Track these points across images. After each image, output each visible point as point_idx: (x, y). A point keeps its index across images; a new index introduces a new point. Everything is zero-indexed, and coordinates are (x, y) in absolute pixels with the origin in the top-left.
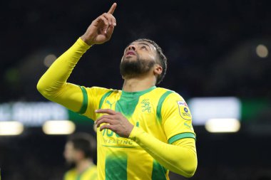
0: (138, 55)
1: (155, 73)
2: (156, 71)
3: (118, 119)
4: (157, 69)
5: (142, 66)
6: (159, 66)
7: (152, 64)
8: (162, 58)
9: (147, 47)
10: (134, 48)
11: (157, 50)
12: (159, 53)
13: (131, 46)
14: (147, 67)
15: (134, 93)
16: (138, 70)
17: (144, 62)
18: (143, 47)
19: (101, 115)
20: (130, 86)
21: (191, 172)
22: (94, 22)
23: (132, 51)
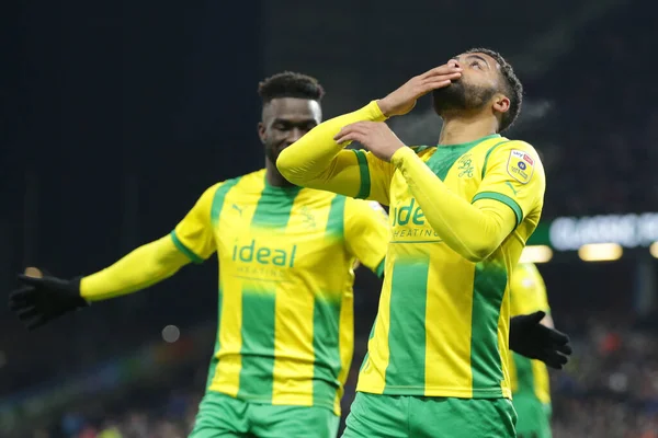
2: (497, 106)
4: (500, 102)
6: (503, 97)
7: (488, 94)
8: (511, 83)
9: (481, 63)
11: (502, 69)
12: (506, 74)
14: (478, 100)
17: (471, 89)
18: (475, 64)
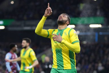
0: (62, 19)
1: (67, 24)
3: (58, 38)
5: (63, 22)
8: (69, 19)
10: (61, 17)
11: (68, 17)
13: (60, 16)
15: (61, 30)
16: (62, 23)
17: (64, 21)
18: (64, 16)
19: (54, 36)
20: (60, 28)
21: (78, 52)
22: (46, 10)
23: (61, 18)
